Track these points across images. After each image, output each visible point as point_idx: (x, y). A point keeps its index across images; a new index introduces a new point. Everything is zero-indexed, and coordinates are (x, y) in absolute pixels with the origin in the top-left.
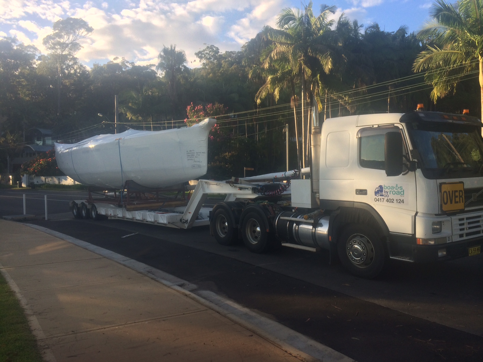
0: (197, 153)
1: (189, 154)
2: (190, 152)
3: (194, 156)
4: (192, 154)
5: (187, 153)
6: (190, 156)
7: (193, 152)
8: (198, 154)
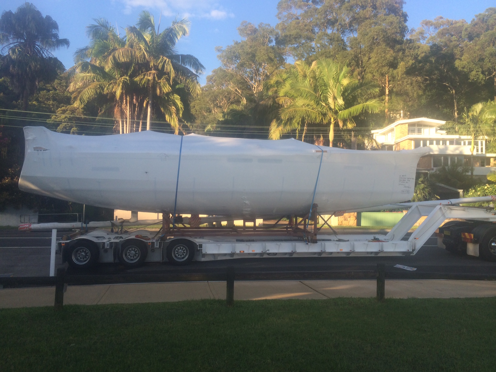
0: (408, 178)
1: (401, 179)
2: (403, 177)
3: (405, 182)
4: (404, 179)
5: (400, 178)
6: (402, 181)
7: (405, 177)
8: (409, 180)
